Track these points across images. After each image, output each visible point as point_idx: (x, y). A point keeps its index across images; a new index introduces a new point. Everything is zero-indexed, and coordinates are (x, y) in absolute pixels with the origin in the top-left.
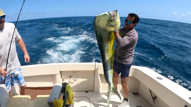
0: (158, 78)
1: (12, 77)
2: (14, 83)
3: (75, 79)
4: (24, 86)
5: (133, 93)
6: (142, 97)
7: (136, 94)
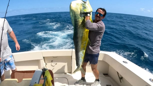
0: (124, 62)
1: (5, 63)
2: (7, 68)
3: (56, 63)
4: (15, 70)
5: (104, 74)
6: (110, 77)
7: (106, 74)
